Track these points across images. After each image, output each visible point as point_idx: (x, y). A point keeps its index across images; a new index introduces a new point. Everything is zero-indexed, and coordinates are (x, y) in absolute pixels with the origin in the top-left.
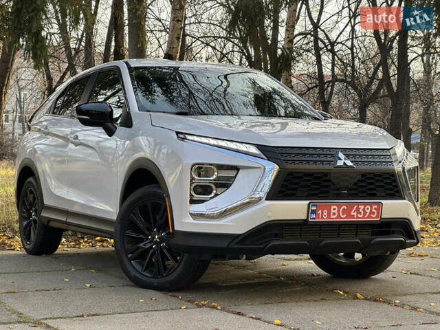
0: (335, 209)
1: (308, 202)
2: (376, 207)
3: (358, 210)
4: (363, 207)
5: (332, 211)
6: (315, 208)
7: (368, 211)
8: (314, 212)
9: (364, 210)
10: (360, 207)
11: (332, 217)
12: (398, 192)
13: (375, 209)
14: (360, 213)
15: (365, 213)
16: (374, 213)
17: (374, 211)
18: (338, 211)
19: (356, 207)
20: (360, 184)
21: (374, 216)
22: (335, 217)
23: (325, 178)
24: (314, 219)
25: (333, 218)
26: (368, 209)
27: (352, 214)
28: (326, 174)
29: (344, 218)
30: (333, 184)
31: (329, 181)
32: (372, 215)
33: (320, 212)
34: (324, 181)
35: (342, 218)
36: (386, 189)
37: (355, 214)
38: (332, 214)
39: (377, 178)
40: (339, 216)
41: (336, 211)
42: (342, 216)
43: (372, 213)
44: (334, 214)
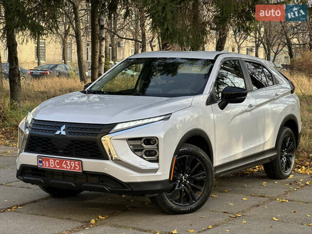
0: (52, 161)
1: (37, 155)
2: (77, 163)
3: (66, 163)
4: (69, 162)
5: (51, 163)
6: (41, 160)
7: (73, 165)
8: (40, 162)
9: (70, 164)
14: (68, 166)
15: (71, 166)
16: (77, 167)
17: (76, 165)
18: (54, 163)
19: (65, 161)
20: (70, 147)
21: (78, 169)
22: (52, 166)
23: (49, 141)
24: (41, 166)
25: (52, 167)
27: (63, 165)
28: (50, 139)
30: (54, 146)
31: (51, 143)
33: (44, 162)
34: (49, 143)
37: (65, 166)
40: (55, 167)
41: (53, 163)
42: (58, 167)
43: (75, 167)
44: (52, 165)
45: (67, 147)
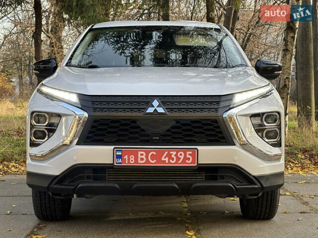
0: (142, 155)
1: (112, 147)
2: (191, 153)
3: (169, 156)
4: (175, 153)
5: (140, 157)
6: (120, 154)
7: (182, 157)
8: (119, 157)
9: (176, 155)
10: (171, 153)
11: (140, 161)
12: (224, 138)
13: (189, 154)
14: (173, 159)
15: (178, 159)
16: (189, 159)
17: (188, 156)
18: (147, 157)
19: (166, 153)
20: (174, 130)
21: (190, 162)
23: (133, 125)
24: (120, 163)
25: (141, 163)
26: (181, 155)
27: (163, 159)
28: (134, 122)
29: (153, 163)
30: (143, 130)
31: (139, 127)
32: (187, 161)
33: (126, 157)
34: (132, 128)
35: (152, 164)
36: (207, 135)
37: (167, 159)
38: (139, 159)
39: (195, 125)
40: (147, 161)
41: (143, 157)
42: (151, 161)
43: (185, 158)
44: (142, 159)
45: (168, 130)
